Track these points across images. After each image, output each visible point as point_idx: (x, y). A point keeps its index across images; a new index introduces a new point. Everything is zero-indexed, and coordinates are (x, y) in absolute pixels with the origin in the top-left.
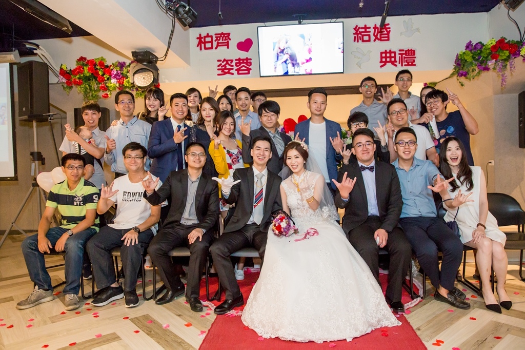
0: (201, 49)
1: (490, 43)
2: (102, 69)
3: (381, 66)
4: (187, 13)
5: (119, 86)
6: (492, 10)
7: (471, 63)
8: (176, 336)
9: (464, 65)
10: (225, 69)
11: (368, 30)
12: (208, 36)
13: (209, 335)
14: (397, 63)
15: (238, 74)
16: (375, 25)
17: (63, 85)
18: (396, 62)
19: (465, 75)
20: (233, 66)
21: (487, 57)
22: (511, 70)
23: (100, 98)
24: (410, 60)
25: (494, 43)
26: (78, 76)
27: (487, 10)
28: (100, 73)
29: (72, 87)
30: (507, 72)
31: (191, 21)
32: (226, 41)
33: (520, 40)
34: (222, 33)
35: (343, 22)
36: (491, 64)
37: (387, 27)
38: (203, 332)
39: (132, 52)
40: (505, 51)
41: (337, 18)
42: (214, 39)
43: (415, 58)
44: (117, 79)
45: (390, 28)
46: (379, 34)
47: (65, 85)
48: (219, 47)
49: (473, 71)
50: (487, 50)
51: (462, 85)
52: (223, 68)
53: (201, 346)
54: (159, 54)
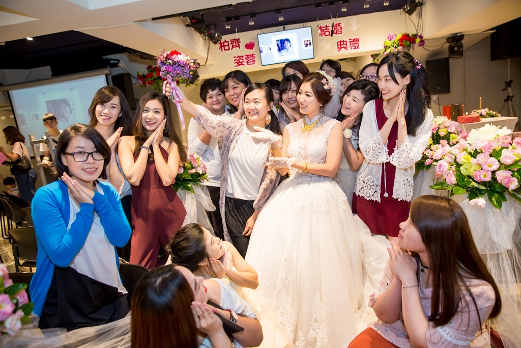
0: (222, 51)
3: (338, 50)
11: (328, 28)
12: (225, 41)
16: (332, 25)
18: (348, 47)
20: (244, 60)
24: (356, 45)
25: (401, 37)
26: (150, 79)
29: (147, 86)
32: (238, 44)
33: (415, 34)
34: (235, 39)
35: (311, 25)
36: (400, 48)
40: (407, 41)
41: (307, 22)
42: (230, 43)
43: (359, 43)
45: (342, 25)
46: (335, 30)
47: (142, 85)
48: (234, 48)
52: (238, 62)
54: (201, 62)
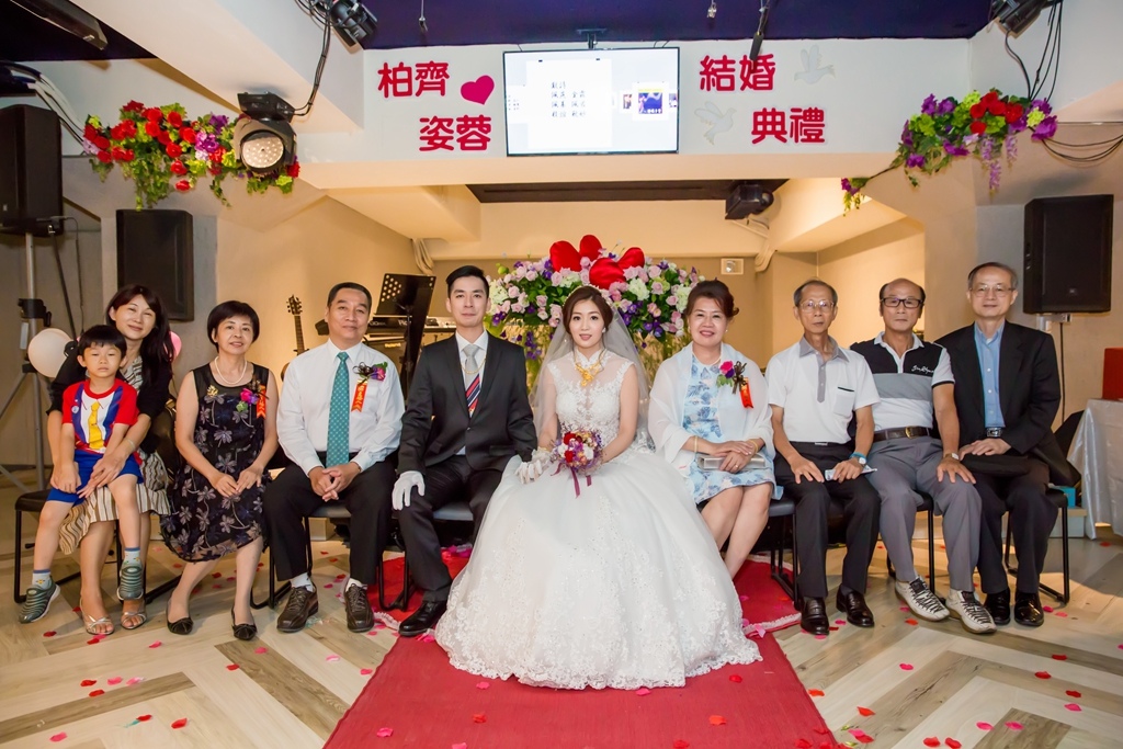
0: (386, 95)
1: (969, 99)
2: (177, 129)
3: (755, 142)
4: (355, 16)
5: (213, 165)
6: (978, 34)
7: (933, 140)
8: (310, 680)
9: (918, 144)
10: (437, 137)
11: (729, 66)
12: (401, 67)
13: (377, 678)
14: (787, 136)
15: (463, 148)
16: (745, 57)
17: (91, 161)
18: (785, 133)
19: (919, 163)
20: (451, 132)
21: (963, 129)
22: (1009, 155)
23: (173, 190)
24: (813, 130)
25: (977, 101)
26: (124, 142)
27: (969, 35)
28: (173, 137)
29: (111, 165)
30: (1002, 161)
31: (364, 34)
32: (439, 80)
33: (1026, 96)
34: (432, 62)
35: (678, 48)
36: (970, 141)
37: (769, 61)
38: (365, 672)
39: (239, 95)
40: (998, 118)
41: (668, 40)
42: (415, 74)
43: (823, 125)
44: (208, 151)
45: (773, 64)
46: (752, 76)
47: (97, 161)
48: (424, 92)
49: (935, 156)
50: (963, 113)
51: (915, 184)
52: (432, 135)
53: (357, 700)
54: (297, 101)
